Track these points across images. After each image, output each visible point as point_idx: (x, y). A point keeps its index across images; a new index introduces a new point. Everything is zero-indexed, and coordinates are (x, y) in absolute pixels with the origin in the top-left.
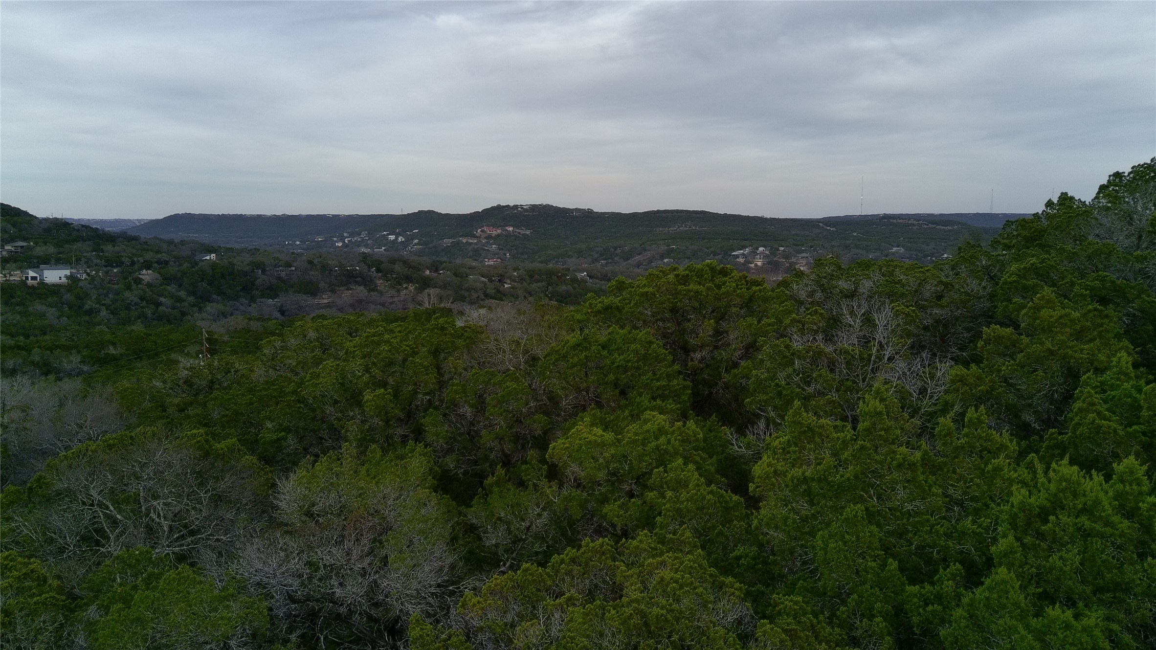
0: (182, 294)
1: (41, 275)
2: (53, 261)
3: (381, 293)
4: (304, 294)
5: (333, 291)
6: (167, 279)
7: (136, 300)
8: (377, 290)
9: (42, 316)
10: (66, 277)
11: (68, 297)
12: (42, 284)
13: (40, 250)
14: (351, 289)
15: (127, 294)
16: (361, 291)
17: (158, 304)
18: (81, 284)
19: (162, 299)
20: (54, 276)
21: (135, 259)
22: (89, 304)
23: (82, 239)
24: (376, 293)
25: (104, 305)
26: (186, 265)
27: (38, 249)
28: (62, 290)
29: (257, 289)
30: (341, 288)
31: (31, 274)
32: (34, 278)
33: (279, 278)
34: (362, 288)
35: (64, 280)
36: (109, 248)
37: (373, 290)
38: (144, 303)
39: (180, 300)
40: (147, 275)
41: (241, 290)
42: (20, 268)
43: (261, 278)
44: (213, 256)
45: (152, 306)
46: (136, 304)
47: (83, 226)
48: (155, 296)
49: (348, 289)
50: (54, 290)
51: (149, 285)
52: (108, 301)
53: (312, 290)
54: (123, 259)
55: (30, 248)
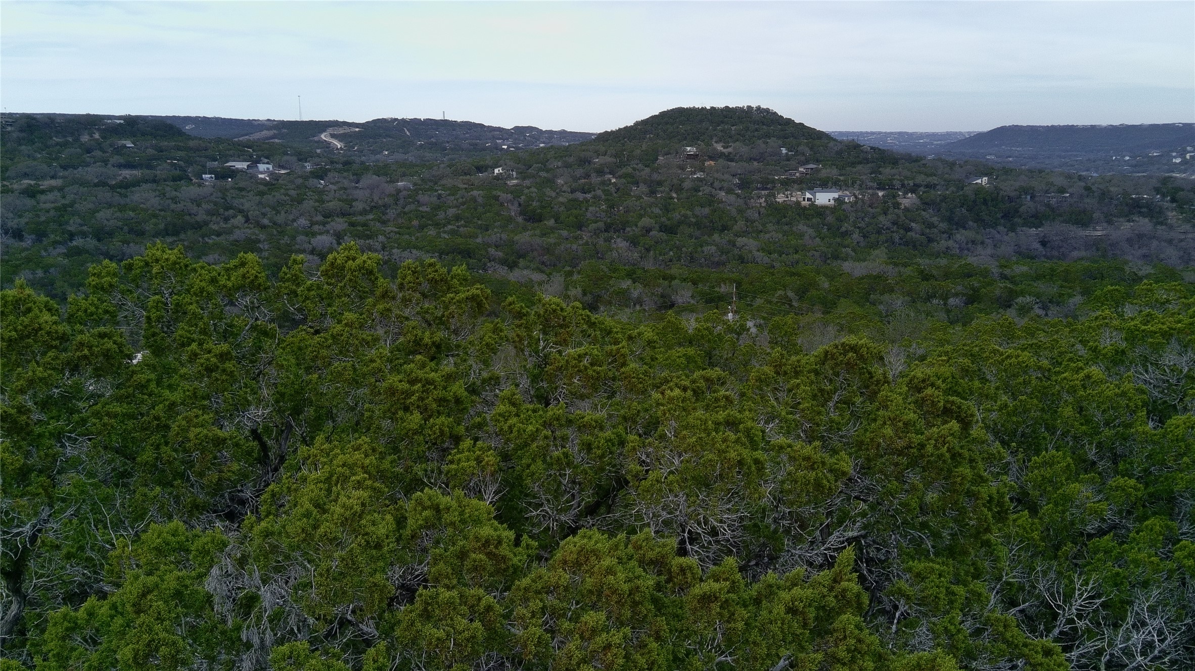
0: (935, 220)
1: (815, 197)
2: (830, 184)
3: (1171, 227)
4: (1073, 224)
5: (1110, 222)
6: (926, 204)
7: (888, 224)
8: (1166, 224)
9: (801, 235)
10: (835, 199)
11: (830, 219)
12: (813, 205)
13: (824, 173)
14: (1133, 221)
15: (882, 218)
16: (1144, 224)
17: (908, 229)
18: (844, 207)
19: (913, 225)
20: (824, 198)
21: (906, 182)
22: (846, 227)
23: (867, 161)
24: (1164, 227)
25: (859, 228)
26: (952, 188)
27: (824, 171)
28: (828, 212)
29: (1020, 217)
30: (1121, 219)
31: (808, 195)
32: (809, 199)
33: (1048, 205)
34: (1147, 220)
35: (832, 202)
36: (887, 171)
37: (1161, 223)
38: (895, 228)
39: (931, 226)
40: (908, 200)
41: (1002, 217)
42: (801, 190)
43: (1027, 204)
44: (985, 179)
45: (902, 231)
46: (888, 229)
47: (872, 148)
48: (907, 221)
49: (1129, 221)
50: (820, 211)
51: (907, 209)
52: (862, 225)
53: (1082, 219)
54: (894, 182)
55: (818, 170)
